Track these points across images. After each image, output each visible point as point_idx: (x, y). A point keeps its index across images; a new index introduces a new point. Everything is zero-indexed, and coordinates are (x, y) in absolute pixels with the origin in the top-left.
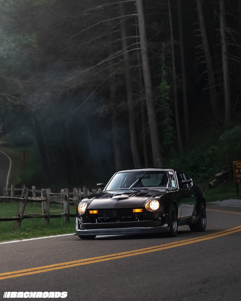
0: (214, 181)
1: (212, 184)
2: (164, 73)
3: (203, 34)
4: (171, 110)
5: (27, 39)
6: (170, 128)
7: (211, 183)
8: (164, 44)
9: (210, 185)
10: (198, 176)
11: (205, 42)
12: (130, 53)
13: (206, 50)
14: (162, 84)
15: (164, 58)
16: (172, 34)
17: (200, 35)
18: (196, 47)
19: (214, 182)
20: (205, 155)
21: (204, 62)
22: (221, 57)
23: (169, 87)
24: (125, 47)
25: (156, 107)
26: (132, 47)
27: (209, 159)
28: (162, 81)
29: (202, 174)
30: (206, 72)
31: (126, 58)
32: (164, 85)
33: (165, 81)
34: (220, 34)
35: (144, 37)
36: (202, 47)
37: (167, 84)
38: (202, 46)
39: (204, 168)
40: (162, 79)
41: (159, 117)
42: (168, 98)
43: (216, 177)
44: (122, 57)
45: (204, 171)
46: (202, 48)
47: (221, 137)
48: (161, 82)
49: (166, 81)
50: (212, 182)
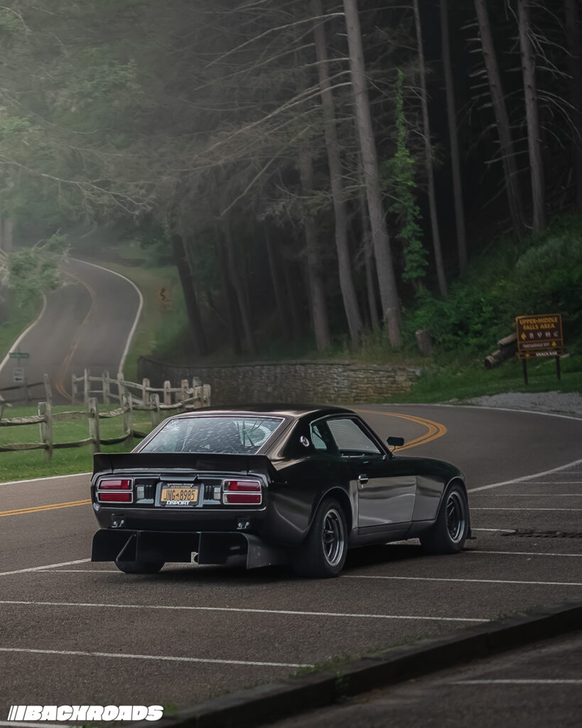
0: (495, 353)
1: (490, 360)
2: (403, 132)
3: (487, 48)
4: (418, 208)
5: (116, 73)
6: (417, 245)
7: (489, 358)
8: (401, 73)
9: (487, 362)
10: (468, 345)
11: (491, 63)
12: (334, 92)
13: (494, 80)
14: (397, 155)
15: (402, 102)
16: (420, 49)
17: (480, 50)
18: (471, 76)
19: (495, 357)
20: (483, 299)
21: (489, 105)
22: (523, 94)
23: (412, 161)
24: (324, 79)
25: (386, 203)
26: (338, 80)
27: (491, 309)
28: (399, 148)
29: (475, 340)
30: (493, 125)
31: (328, 100)
32: (402, 157)
33: (404, 148)
34: (518, 48)
35: (359, 59)
36: (485, 74)
37: (408, 154)
38: (484, 71)
39: (479, 327)
40: (398, 144)
41: (393, 224)
42: (410, 183)
43: (501, 344)
44: (319, 99)
45: (478, 334)
46: (485, 77)
47: (520, 261)
48: (397, 152)
49: (407, 147)
50: (491, 355)
